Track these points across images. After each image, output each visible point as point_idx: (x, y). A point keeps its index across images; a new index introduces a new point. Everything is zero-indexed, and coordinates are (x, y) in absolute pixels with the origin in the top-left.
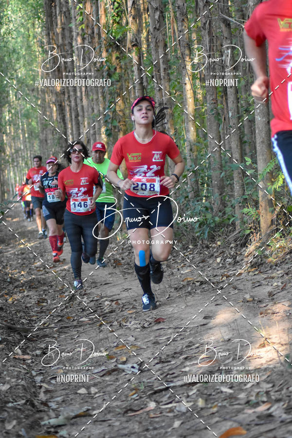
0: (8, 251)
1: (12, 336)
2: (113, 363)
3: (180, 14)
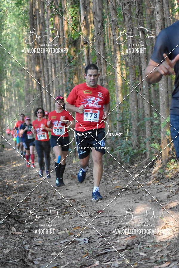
0: (6, 169)
1: (10, 220)
2: (72, 237)
3: (114, 25)
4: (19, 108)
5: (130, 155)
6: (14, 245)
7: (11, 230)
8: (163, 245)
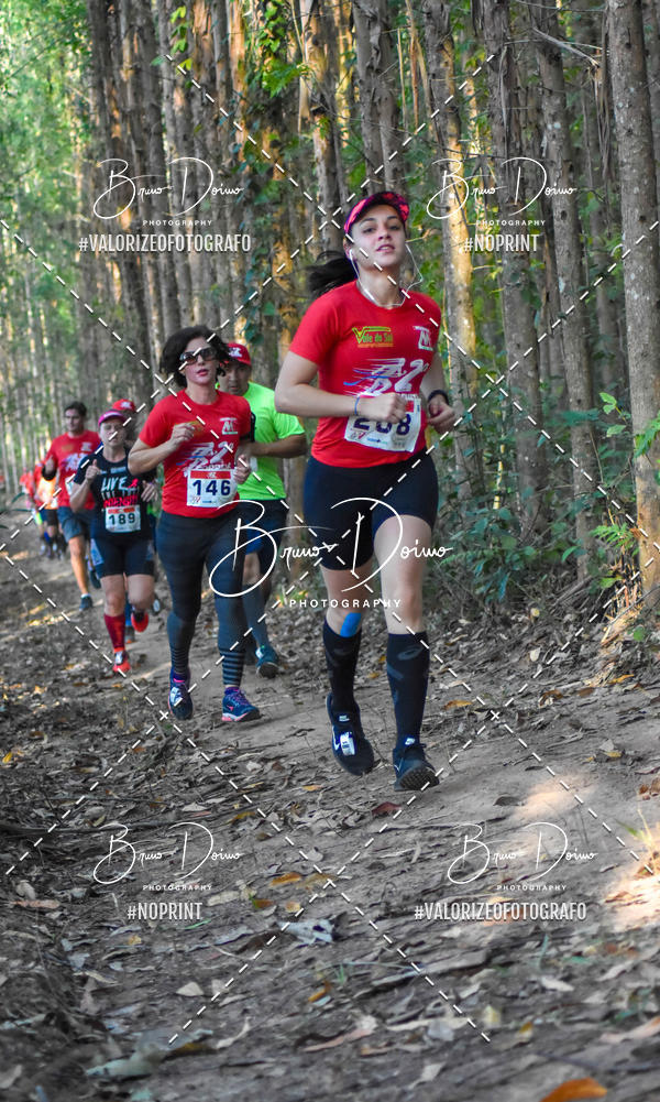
0: (1, 637)
1: (10, 851)
2: (267, 917)
3: (434, 32)
4: (56, 381)
5: (508, 568)
6: (26, 956)
7: (13, 890)
8: (642, 944)
